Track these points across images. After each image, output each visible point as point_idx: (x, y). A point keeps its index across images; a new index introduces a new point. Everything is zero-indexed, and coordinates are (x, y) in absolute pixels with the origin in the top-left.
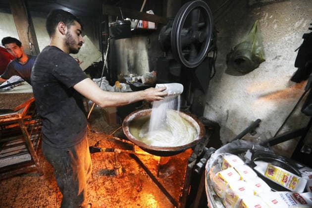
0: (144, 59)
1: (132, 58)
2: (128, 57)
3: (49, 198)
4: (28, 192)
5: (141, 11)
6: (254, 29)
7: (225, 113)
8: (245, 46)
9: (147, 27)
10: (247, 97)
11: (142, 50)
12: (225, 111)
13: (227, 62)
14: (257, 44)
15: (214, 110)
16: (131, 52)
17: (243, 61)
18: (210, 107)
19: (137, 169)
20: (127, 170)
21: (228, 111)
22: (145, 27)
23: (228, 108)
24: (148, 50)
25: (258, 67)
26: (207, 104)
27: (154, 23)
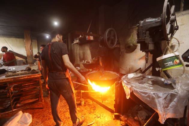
0: (89, 54)
1: (82, 54)
2: (80, 54)
3: (50, 116)
4: (39, 115)
5: (87, 32)
6: (132, 36)
7: (129, 70)
8: (130, 42)
9: (90, 39)
10: (135, 61)
11: (87, 50)
12: (128, 68)
13: (125, 49)
14: (133, 40)
15: (124, 69)
16: (81, 52)
17: (130, 47)
18: (122, 69)
19: (92, 102)
20: (86, 103)
21: (129, 69)
22: (89, 39)
23: (129, 67)
24: (90, 50)
25: (136, 48)
26: (121, 68)
27: (93, 37)
